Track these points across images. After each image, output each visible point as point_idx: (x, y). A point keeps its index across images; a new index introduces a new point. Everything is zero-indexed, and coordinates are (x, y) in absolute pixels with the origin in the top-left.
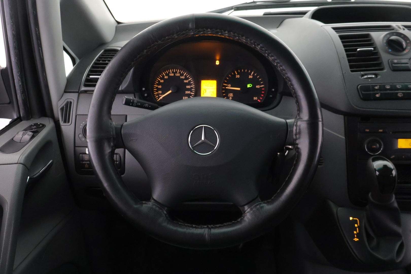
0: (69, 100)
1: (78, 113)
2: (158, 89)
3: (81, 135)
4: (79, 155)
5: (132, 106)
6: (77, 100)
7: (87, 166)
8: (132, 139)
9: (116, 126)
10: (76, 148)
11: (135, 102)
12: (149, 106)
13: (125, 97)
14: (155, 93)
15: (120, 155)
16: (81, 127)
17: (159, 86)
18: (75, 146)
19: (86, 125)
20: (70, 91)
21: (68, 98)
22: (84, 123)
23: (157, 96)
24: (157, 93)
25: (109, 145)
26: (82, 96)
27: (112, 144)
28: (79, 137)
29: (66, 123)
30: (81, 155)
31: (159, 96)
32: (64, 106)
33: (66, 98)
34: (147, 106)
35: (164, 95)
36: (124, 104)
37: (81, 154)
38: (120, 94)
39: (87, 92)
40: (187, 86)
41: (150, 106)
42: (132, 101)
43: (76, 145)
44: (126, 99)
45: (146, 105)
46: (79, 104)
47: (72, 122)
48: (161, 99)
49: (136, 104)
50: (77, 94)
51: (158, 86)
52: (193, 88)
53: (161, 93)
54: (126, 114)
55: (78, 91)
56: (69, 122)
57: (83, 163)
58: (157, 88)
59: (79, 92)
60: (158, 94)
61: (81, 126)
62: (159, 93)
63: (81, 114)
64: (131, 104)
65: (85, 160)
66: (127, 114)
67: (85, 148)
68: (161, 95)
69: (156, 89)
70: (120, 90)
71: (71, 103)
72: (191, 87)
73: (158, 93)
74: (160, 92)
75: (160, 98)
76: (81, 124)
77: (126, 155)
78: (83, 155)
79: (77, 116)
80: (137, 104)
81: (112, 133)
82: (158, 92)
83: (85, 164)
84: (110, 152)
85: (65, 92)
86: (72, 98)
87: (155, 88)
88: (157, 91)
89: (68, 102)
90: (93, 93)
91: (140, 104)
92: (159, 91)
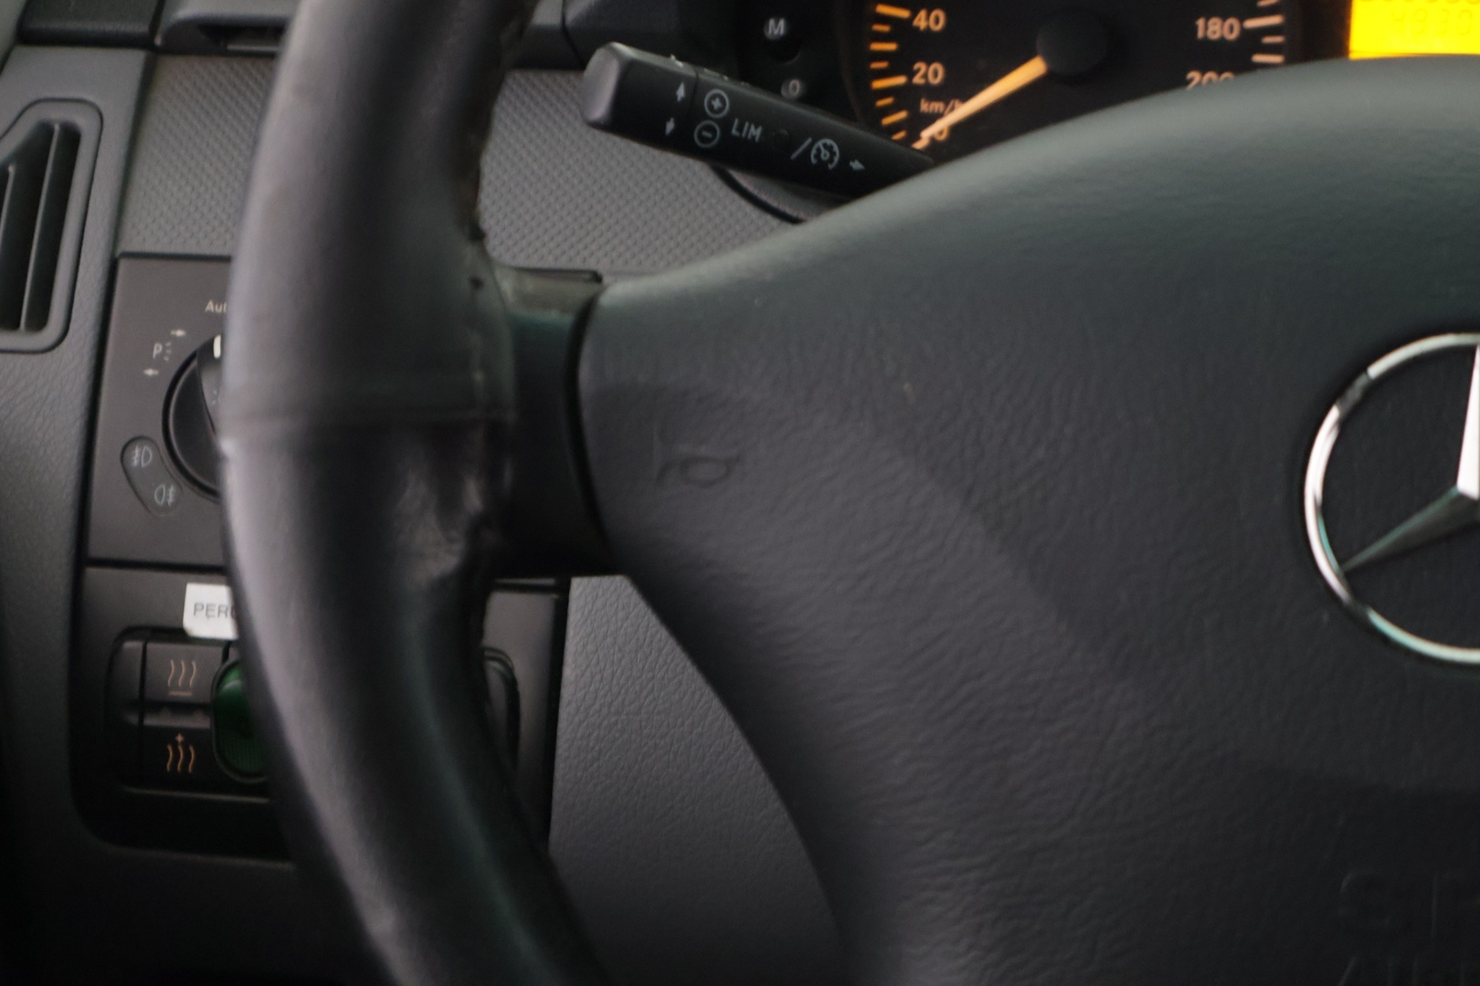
0: (57, 115)
1: (131, 242)
2: (914, 46)
3: (146, 448)
4: (117, 650)
5: (682, 144)
6: (130, 120)
7: (179, 758)
8: (684, 449)
9: (522, 312)
10: (92, 572)
11: (717, 104)
12: (845, 160)
13: (616, 53)
14: (879, 84)
15: (510, 670)
16: (150, 372)
17: (923, 14)
18: (82, 559)
19: (202, 358)
20: (72, 25)
21: (49, 94)
22: (180, 333)
23: (902, 115)
24: (900, 80)
25: (448, 502)
26: (180, 75)
27: (473, 497)
28: (126, 471)
29: (14, 325)
30: (132, 646)
31: (914, 109)
32: (11, 170)
33: (33, 97)
34: (825, 155)
35: (965, 97)
36: (595, 125)
37: (131, 632)
38: (545, 76)
39: (231, 47)
40: (1201, 23)
41: (856, 165)
42: (681, 92)
43: (97, 548)
44: (629, 68)
45: (820, 144)
46: (148, 149)
47: (73, 326)
48: (933, 140)
49: (726, 124)
50: (133, 61)
51: (914, 14)
52: (1268, 40)
53: (936, 81)
54: (591, 265)
55: (141, 28)
56: (39, 320)
57: (151, 721)
58: (901, 30)
59: (158, 41)
60: (906, 97)
61: (157, 363)
62: (918, 80)
63: (158, 249)
64: (670, 126)
65: (174, 693)
66: (601, 268)
67: (177, 577)
68: (937, 106)
69: (891, 47)
70: (545, 32)
71: (72, 137)
72: (1245, 33)
73: (909, 87)
74: (931, 73)
75: (927, 134)
76: (157, 349)
77: (569, 672)
78: (151, 646)
79: (123, 266)
80: (734, 132)
81: (479, 377)
82: (911, 74)
83: (175, 731)
84: (443, 582)
85: (27, 36)
86: (91, 98)
87: (885, 28)
88: (900, 64)
89: (45, 130)
90: (272, 57)
91: (755, 132)
92: (920, 66)
